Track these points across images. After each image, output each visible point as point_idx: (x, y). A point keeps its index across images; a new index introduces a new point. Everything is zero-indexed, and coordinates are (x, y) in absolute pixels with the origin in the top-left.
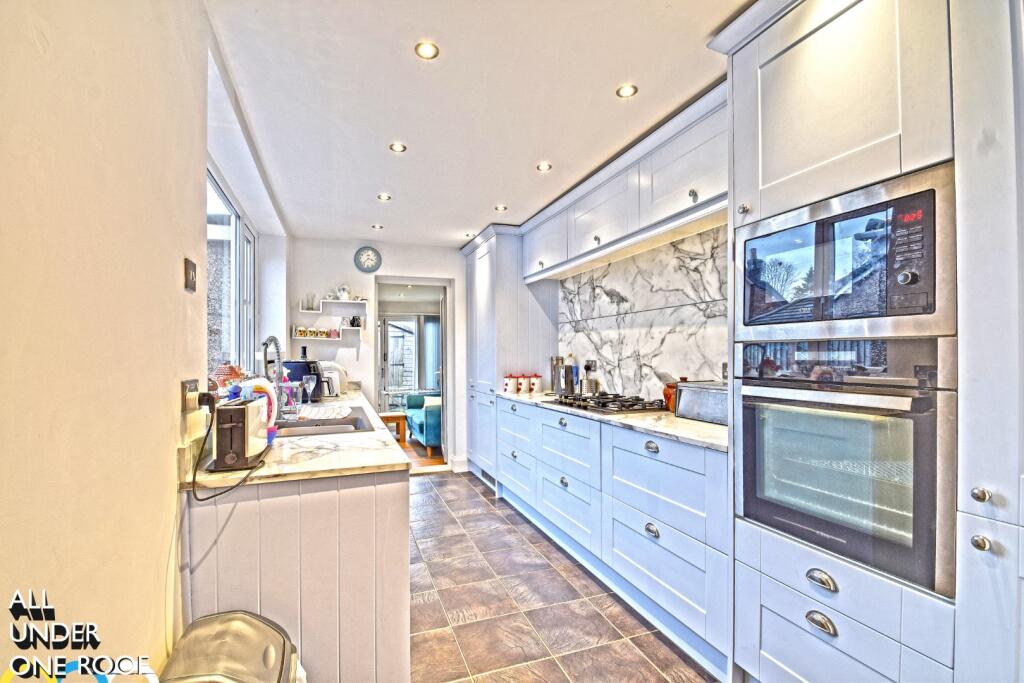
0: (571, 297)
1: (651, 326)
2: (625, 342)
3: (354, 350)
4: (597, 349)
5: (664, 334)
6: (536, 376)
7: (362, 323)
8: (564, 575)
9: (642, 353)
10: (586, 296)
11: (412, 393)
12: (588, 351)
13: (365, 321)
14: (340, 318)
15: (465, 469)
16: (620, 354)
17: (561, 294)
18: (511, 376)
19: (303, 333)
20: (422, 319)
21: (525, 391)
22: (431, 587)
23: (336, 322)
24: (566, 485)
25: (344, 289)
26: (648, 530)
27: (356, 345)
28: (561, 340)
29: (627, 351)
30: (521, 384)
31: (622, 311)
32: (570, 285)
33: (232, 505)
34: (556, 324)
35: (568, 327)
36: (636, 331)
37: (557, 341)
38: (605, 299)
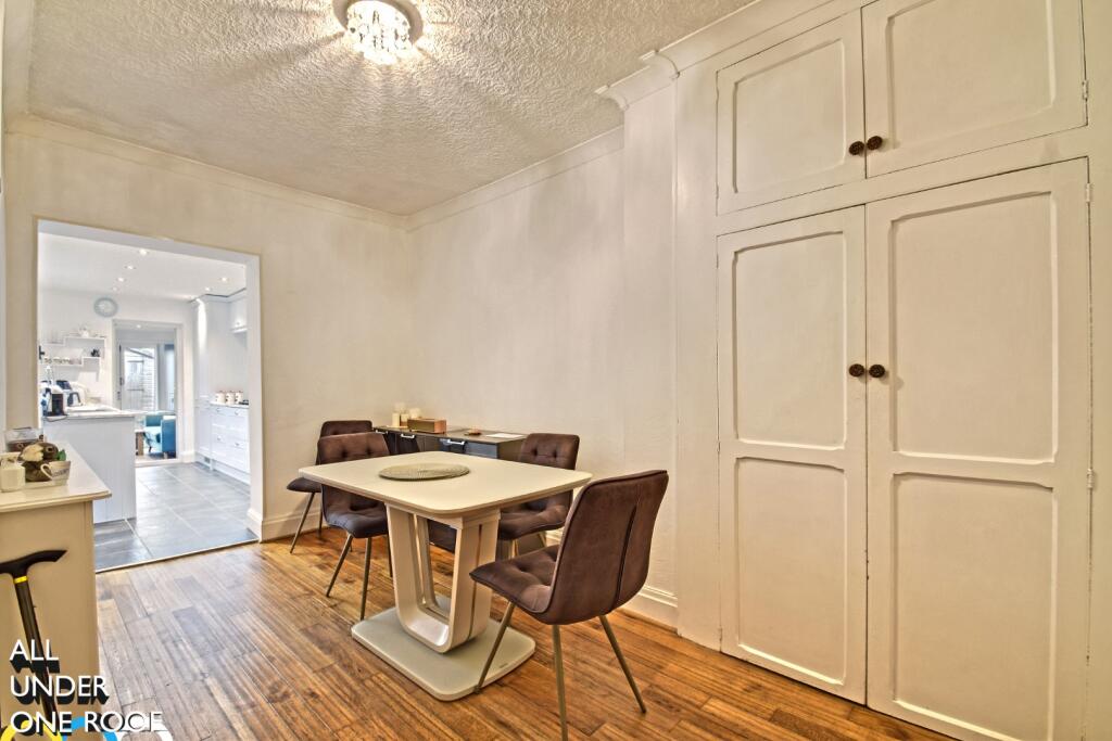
3: (94, 374)
6: (240, 392)
7: (101, 354)
11: (152, 413)
13: (104, 353)
14: (82, 351)
15: (193, 460)
20: (162, 347)
23: (80, 353)
25: (85, 329)
27: (96, 371)
30: (228, 397)
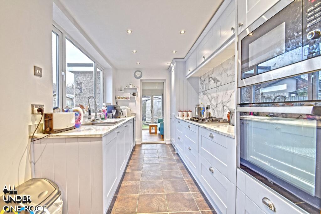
0: (202, 82)
1: (227, 90)
2: (219, 98)
3: (134, 103)
4: (210, 101)
5: (231, 93)
6: (190, 111)
7: (136, 95)
8: (186, 182)
9: (224, 101)
10: (207, 82)
11: (160, 118)
12: (208, 102)
13: (137, 94)
14: (130, 93)
15: (169, 143)
16: (217, 102)
17: (200, 82)
18: (181, 111)
19: (119, 98)
21: (186, 117)
22: (139, 180)
23: (129, 95)
24: (190, 150)
25: (131, 84)
26: (210, 169)
27: (135, 101)
28: (200, 99)
29: (219, 101)
30: (184, 114)
31: (218, 85)
32: (203, 79)
33: (45, 144)
34: (198, 93)
35: (202, 93)
36: (222, 93)
37: (198, 99)
38: (213, 81)
